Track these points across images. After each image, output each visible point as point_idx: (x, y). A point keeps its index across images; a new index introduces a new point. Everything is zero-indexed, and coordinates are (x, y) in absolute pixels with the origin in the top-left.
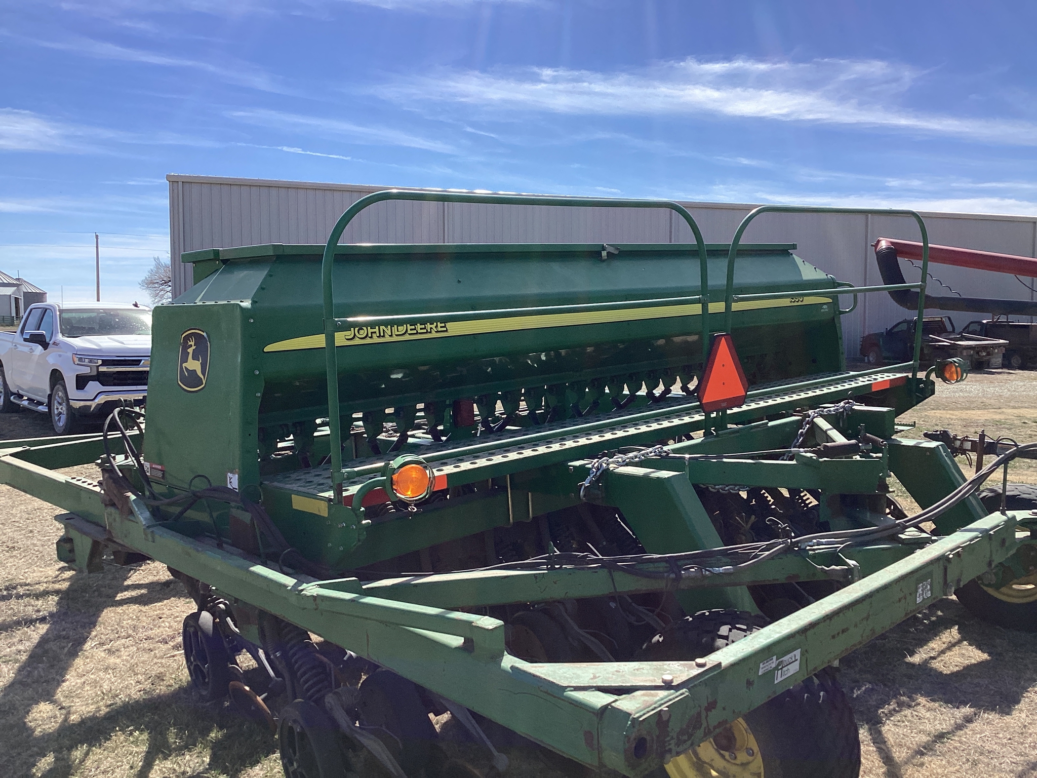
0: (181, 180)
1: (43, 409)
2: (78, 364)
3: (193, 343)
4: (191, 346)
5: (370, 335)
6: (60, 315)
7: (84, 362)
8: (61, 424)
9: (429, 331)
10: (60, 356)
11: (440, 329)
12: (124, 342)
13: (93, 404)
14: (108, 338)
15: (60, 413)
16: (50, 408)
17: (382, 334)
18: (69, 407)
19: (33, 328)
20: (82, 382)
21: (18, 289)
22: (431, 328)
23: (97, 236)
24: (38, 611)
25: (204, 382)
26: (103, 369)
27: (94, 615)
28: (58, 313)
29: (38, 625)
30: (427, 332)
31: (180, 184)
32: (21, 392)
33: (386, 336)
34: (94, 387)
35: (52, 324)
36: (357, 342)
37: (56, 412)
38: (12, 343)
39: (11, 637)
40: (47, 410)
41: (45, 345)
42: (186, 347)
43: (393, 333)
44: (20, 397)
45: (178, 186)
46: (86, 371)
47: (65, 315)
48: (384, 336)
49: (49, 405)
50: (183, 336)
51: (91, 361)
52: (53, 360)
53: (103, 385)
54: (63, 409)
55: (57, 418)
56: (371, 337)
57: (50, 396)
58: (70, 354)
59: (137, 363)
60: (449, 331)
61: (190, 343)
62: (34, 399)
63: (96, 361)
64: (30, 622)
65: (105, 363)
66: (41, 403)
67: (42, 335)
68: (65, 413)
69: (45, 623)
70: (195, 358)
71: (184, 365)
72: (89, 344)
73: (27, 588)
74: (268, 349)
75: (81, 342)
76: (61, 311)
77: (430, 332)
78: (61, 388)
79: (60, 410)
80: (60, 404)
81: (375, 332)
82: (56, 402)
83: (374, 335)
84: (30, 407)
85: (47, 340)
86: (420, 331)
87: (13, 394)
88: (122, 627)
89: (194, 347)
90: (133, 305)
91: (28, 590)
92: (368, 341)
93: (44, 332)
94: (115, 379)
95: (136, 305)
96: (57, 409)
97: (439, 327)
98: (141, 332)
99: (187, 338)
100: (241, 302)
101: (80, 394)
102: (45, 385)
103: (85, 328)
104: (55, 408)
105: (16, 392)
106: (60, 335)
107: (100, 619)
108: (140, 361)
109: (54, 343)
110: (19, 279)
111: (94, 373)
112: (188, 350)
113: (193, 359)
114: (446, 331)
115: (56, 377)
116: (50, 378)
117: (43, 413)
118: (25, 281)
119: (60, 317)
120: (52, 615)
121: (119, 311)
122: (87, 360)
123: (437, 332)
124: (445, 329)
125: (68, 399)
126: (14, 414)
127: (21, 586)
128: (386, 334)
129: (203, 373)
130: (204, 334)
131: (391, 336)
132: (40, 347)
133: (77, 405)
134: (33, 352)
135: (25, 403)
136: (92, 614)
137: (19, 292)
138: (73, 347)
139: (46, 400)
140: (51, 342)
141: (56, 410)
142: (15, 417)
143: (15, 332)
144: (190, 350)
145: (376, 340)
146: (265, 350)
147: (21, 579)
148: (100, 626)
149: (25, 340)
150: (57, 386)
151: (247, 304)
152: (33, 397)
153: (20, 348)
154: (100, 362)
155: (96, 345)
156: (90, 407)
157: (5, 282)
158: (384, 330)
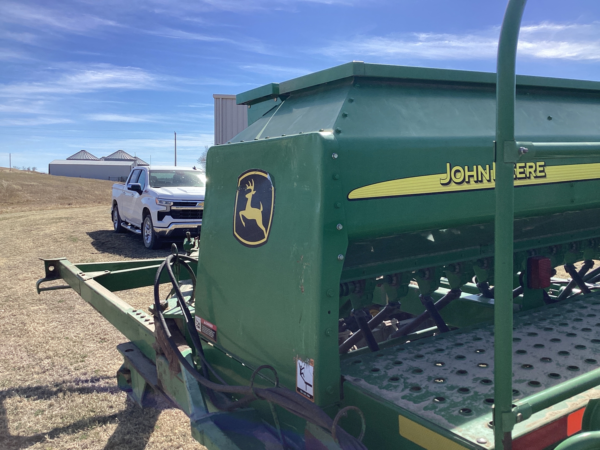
0: (221, 97)
1: (138, 232)
2: (159, 205)
3: (252, 188)
4: (250, 191)
5: (467, 180)
6: (149, 174)
7: (163, 203)
8: (148, 242)
9: (528, 176)
10: (149, 199)
11: (539, 174)
12: (187, 191)
13: (168, 230)
14: (178, 188)
15: (148, 235)
16: (142, 232)
17: (480, 179)
18: (153, 231)
19: (134, 181)
20: (161, 216)
21: (135, 162)
22: (530, 173)
23: (175, 133)
24: (111, 407)
25: (266, 236)
26: (174, 208)
27: (154, 416)
28: (148, 173)
29: (108, 425)
30: (525, 178)
31: (221, 99)
32: (128, 221)
33: (485, 181)
34: (168, 219)
35: (145, 179)
36: (453, 187)
37: (146, 234)
38: (123, 190)
39: (86, 436)
40: (141, 233)
41: (140, 193)
42: (244, 192)
43: (492, 178)
44: (127, 223)
45: (219, 100)
46: (163, 209)
47: (152, 174)
48: (481, 181)
49: (142, 230)
50: (240, 179)
51: (166, 203)
52: (144, 201)
53: (174, 218)
54: (150, 232)
55: (146, 238)
56: (468, 182)
57: (142, 224)
58: (154, 198)
59: (194, 204)
60: (547, 176)
61: (248, 188)
62: (134, 225)
63: (170, 203)
64: (103, 420)
65: (175, 204)
66: (137, 228)
67: (139, 186)
68: (151, 235)
69: (115, 422)
70: (255, 205)
71: (241, 213)
72: (166, 192)
73: (107, 380)
74: (354, 194)
75: (161, 191)
76: (151, 171)
77: (529, 178)
78: (149, 219)
79: (148, 233)
80: (148, 229)
81: (473, 176)
82: (146, 228)
83: (472, 179)
84: (131, 230)
85: (142, 189)
86: (519, 176)
87: (122, 221)
88: (175, 434)
89: (253, 192)
90: (193, 168)
91: (108, 383)
92: (465, 187)
93: (140, 184)
94: (181, 214)
95: (194, 168)
96: (147, 232)
97: (538, 171)
98: (197, 185)
99: (245, 182)
100: (321, 131)
101: (160, 224)
102: (140, 217)
103: (164, 182)
104: (145, 231)
105: (125, 221)
106: (149, 186)
107: (158, 422)
108: (196, 203)
109: (146, 191)
110: (135, 157)
111: (169, 210)
112: (247, 196)
113: (253, 206)
114: (545, 176)
115: (146, 212)
116: (143, 213)
117: (138, 235)
118: (139, 159)
119: (149, 175)
120: (121, 414)
121: (184, 172)
122: (164, 202)
123: (536, 177)
124: (543, 174)
125: (153, 227)
126: (123, 234)
127: (102, 379)
128: (484, 178)
129: (265, 224)
130: (267, 176)
131: (489, 181)
132: (138, 194)
133: (158, 230)
134: (134, 196)
135: (129, 228)
136: (151, 416)
137: (135, 164)
138: (157, 194)
139: (140, 226)
140: (144, 191)
141: (145, 233)
142: (123, 236)
143: (124, 184)
144: (249, 196)
145: (473, 186)
146: (350, 197)
147: (104, 371)
148: (157, 432)
149: (129, 189)
150: (147, 218)
151: (328, 134)
152: (134, 224)
153: (127, 194)
154: (172, 204)
155: (171, 193)
156: (166, 231)
157: (129, 158)
158: (482, 174)
